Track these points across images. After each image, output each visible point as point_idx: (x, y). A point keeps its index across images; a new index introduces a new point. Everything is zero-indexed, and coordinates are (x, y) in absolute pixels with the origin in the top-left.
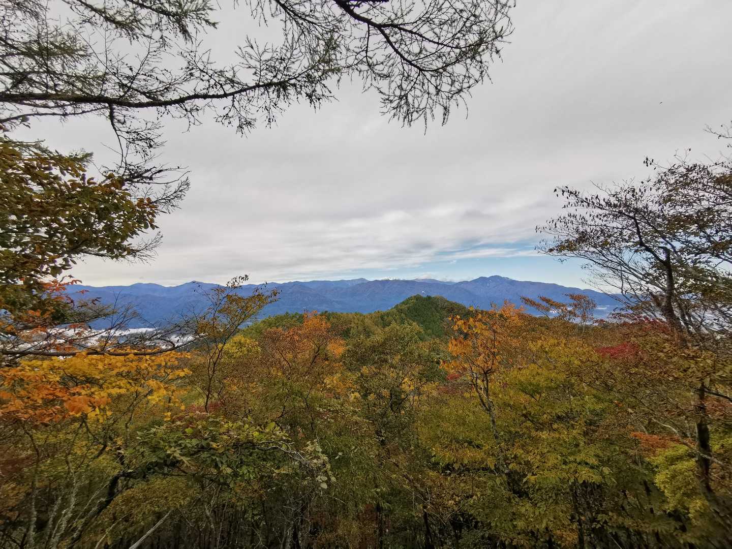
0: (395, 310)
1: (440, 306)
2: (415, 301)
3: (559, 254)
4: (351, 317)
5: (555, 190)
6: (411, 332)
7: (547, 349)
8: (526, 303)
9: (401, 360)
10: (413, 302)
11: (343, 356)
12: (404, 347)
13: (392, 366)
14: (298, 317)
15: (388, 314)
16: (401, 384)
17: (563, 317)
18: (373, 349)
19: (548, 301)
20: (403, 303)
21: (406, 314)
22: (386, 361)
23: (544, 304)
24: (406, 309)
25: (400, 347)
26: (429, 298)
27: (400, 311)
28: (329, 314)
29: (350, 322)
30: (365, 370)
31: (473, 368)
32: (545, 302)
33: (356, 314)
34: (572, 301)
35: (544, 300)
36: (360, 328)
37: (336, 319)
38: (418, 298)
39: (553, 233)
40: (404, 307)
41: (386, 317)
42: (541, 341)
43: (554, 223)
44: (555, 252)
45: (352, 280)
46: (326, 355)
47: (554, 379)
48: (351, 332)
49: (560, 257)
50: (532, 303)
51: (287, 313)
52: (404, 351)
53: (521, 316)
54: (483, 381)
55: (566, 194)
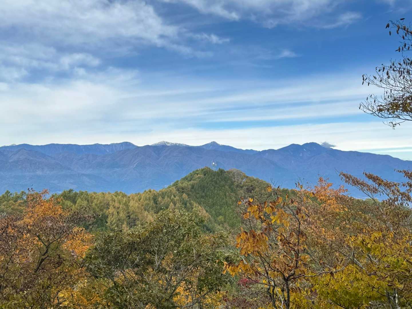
0: (174, 190)
1: (236, 184)
2: (202, 176)
3: (390, 116)
4: (110, 199)
5: (388, 26)
6: (190, 220)
7: (369, 246)
8: (346, 181)
9: (174, 261)
10: (199, 178)
11: (89, 257)
12: (178, 242)
13: (161, 270)
14: (25, 198)
15: (163, 195)
16: (171, 296)
17: (394, 201)
18: (132, 246)
19: (375, 179)
20: (186, 179)
21: (188, 195)
22: (151, 263)
23: (370, 182)
24: (190, 187)
25: (173, 243)
26: (222, 172)
27: (181, 190)
28: (76, 194)
29: (108, 206)
30: (119, 276)
31: (269, 272)
32: (371, 180)
33: (117, 194)
34: (406, 180)
35: (370, 177)
36: (122, 215)
37: (86, 202)
38: (206, 172)
39: (384, 86)
40: (185, 184)
41: (160, 199)
42: (362, 235)
43: (386, 71)
44: (385, 113)
45: (112, 145)
46: (59, 258)
47: (376, 286)
48: (109, 220)
49: (391, 120)
50: (356, 182)
51: (8, 192)
52: (178, 247)
53: (341, 200)
54: (283, 290)
55: (402, 32)
